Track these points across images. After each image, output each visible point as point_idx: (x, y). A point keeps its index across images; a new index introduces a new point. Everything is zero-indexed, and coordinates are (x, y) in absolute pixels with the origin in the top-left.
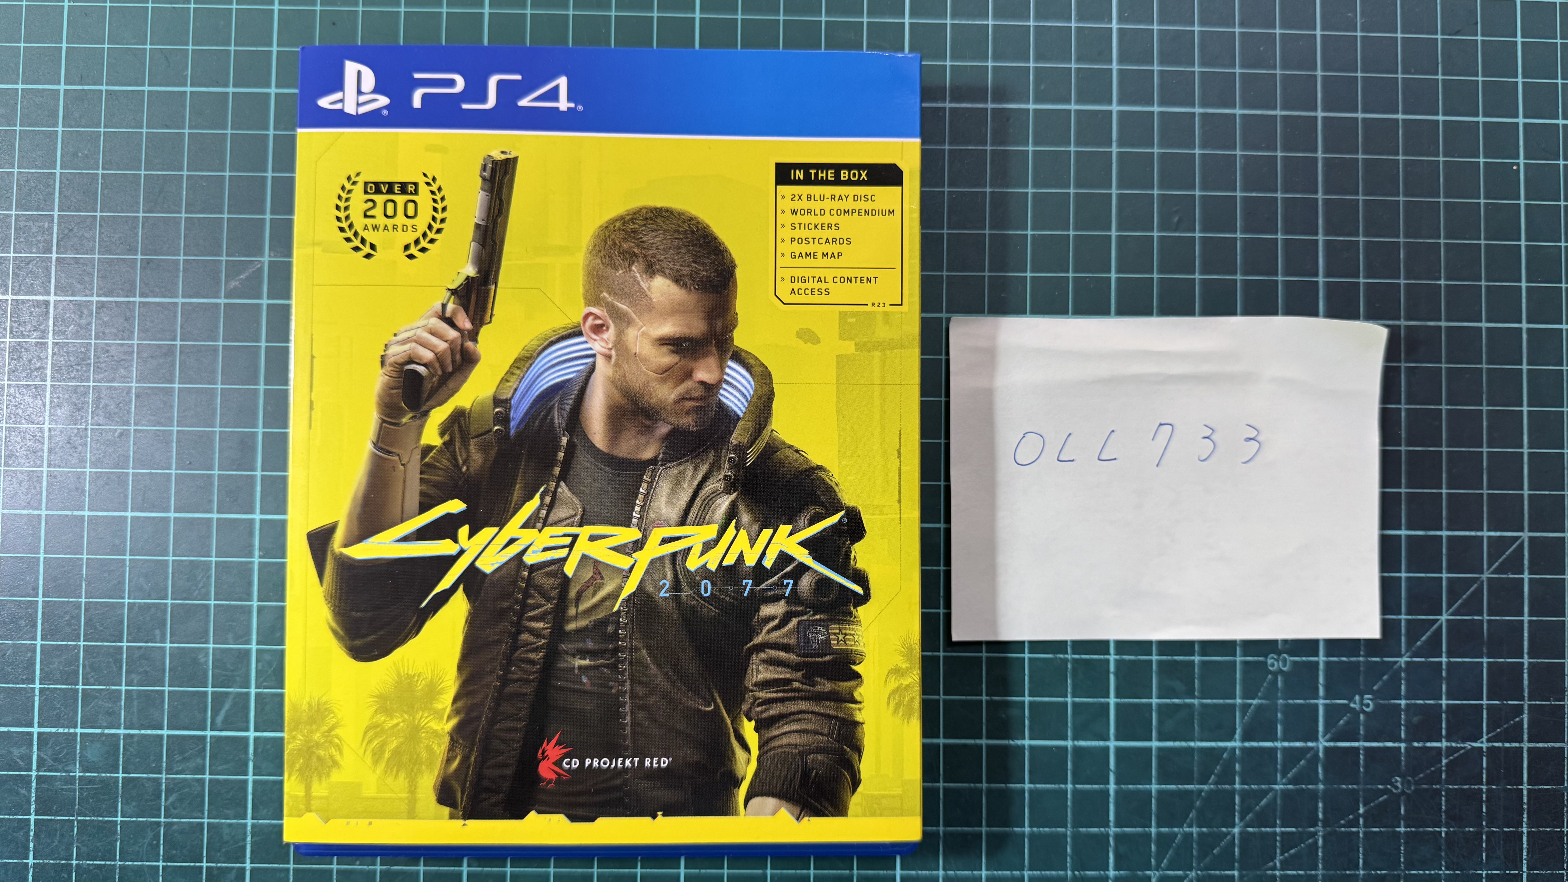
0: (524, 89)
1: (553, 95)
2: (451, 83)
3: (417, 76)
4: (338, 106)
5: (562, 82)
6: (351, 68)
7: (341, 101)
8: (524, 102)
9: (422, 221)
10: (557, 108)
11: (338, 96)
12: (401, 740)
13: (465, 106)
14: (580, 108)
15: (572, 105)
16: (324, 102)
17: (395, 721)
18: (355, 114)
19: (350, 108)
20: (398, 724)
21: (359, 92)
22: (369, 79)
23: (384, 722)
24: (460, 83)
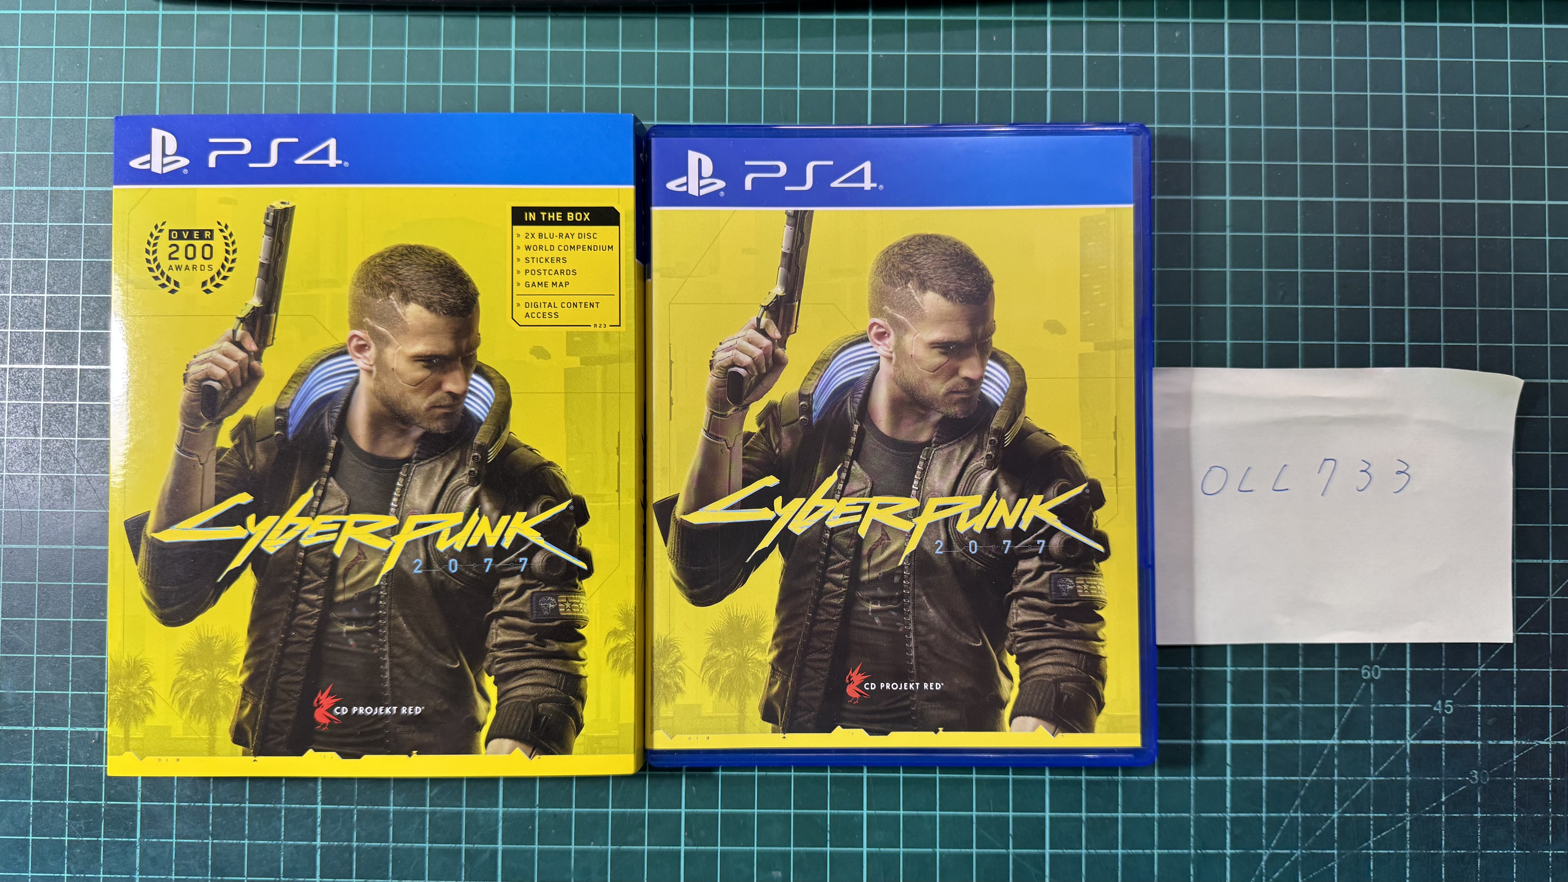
0: (300, 150)
1: (324, 154)
2: (240, 146)
3: (212, 140)
4: (147, 166)
5: (332, 143)
6: (157, 134)
7: (149, 162)
8: (300, 161)
9: (216, 262)
10: (327, 165)
11: (146, 158)
12: (202, 691)
13: (251, 165)
14: (346, 164)
15: (340, 162)
16: (135, 163)
17: (198, 676)
18: (160, 173)
19: (157, 169)
20: (200, 678)
21: (164, 155)
22: (172, 144)
23: (189, 676)
24: (248, 146)
